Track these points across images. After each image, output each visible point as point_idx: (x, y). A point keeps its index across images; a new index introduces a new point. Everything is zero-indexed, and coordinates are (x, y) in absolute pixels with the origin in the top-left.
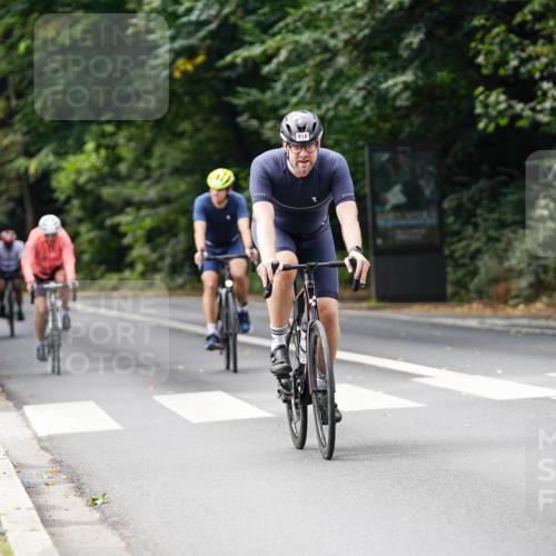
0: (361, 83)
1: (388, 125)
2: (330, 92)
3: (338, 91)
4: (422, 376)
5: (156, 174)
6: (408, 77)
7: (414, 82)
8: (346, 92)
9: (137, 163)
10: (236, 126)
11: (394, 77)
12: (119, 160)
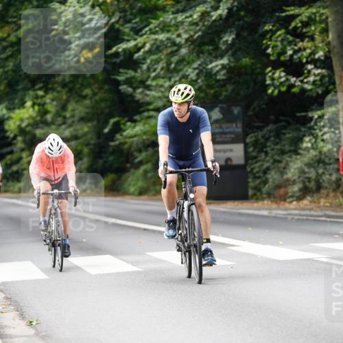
0: (195, 65)
1: (212, 91)
2: (176, 70)
3: (181, 70)
4: (233, 246)
5: (70, 121)
6: (225, 61)
7: (228, 64)
8: (187, 71)
9: (58, 114)
10: (119, 91)
11: (216, 61)
12: (46, 112)
